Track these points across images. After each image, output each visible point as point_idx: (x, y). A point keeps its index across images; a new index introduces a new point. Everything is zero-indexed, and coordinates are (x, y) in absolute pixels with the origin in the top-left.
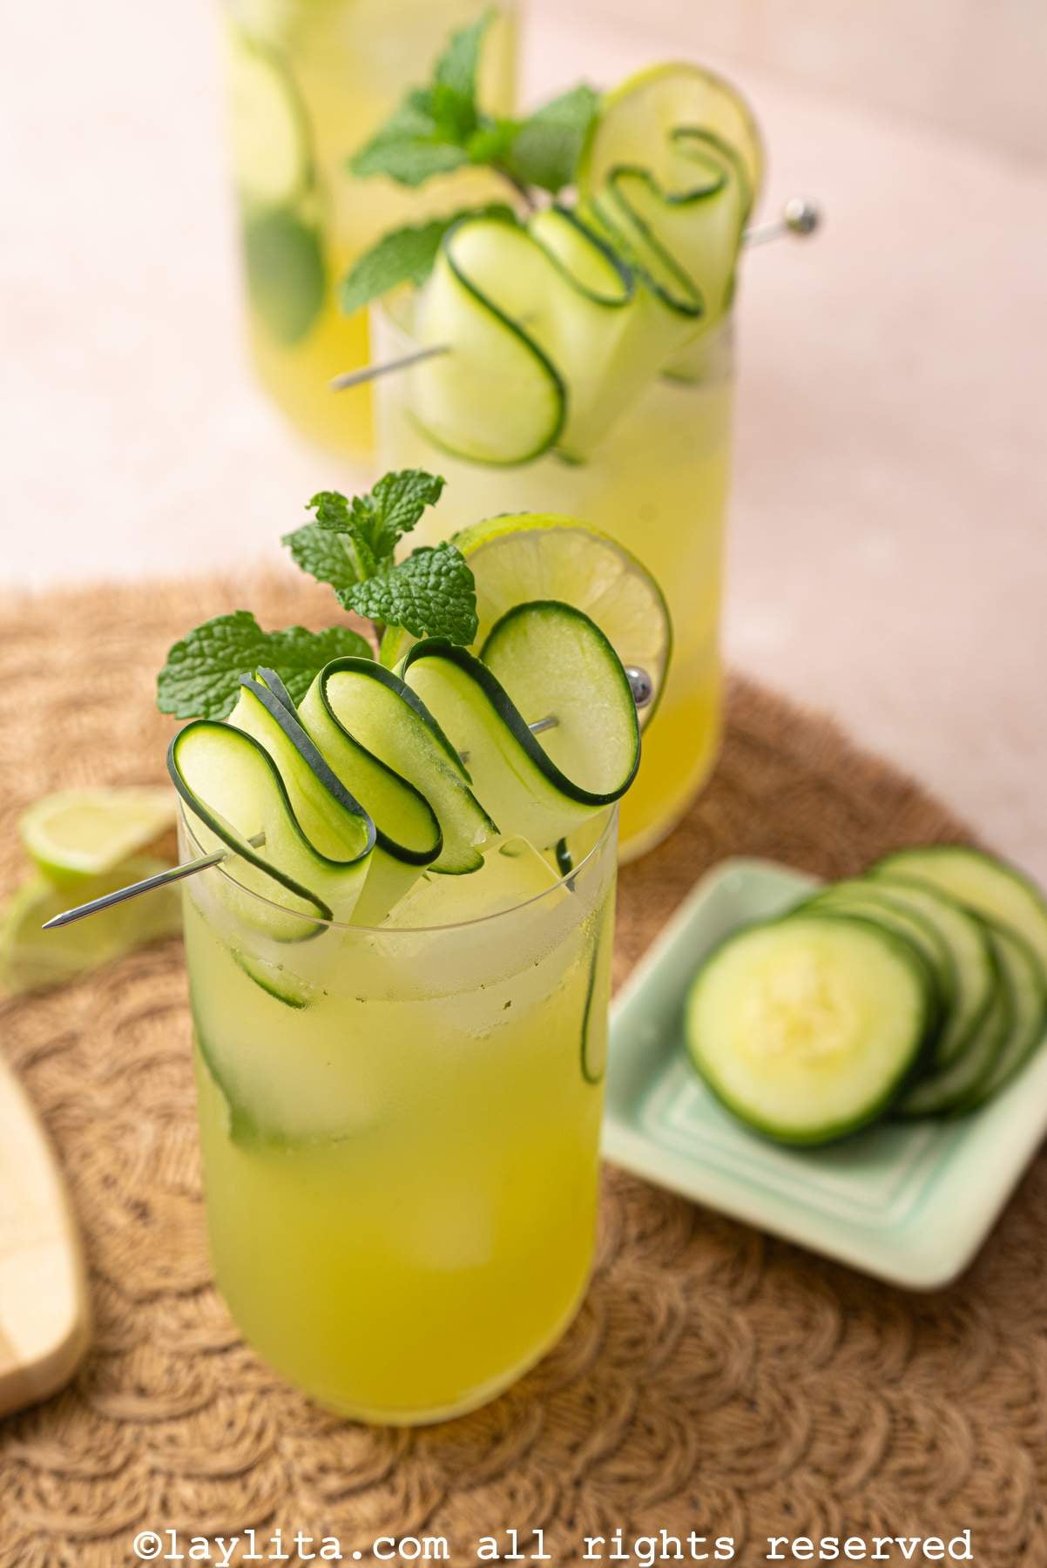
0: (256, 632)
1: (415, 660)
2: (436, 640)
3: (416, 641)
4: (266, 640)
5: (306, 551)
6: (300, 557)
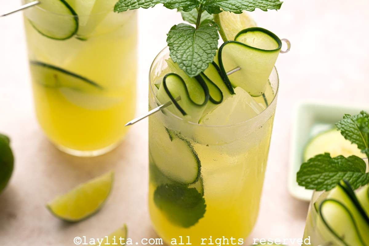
5: (347, 132)
6: (345, 135)
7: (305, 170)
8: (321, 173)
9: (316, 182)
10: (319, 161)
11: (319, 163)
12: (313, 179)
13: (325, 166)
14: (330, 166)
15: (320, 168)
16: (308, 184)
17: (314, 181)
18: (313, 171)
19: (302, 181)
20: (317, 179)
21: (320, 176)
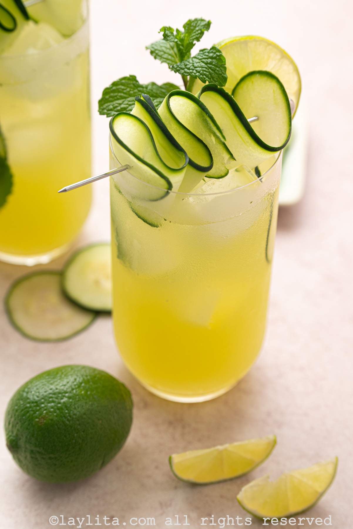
0: (137, 83)
1: (204, 92)
2: (211, 84)
3: (204, 85)
4: (142, 86)
5: (157, 52)
6: (154, 54)
7: (107, 97)
8: (125, 98)
9: (119, 108)
10: (122, 84)
11: (123, 87)
12: (117, 105)
13: (130, 91)
14: (136, 91)
15: (124, 93)
16: (109, 112)
17: (117, 107)
18: (116, 96)
19: (104, 109)
20: (120, 104)
21: (123, 102)
